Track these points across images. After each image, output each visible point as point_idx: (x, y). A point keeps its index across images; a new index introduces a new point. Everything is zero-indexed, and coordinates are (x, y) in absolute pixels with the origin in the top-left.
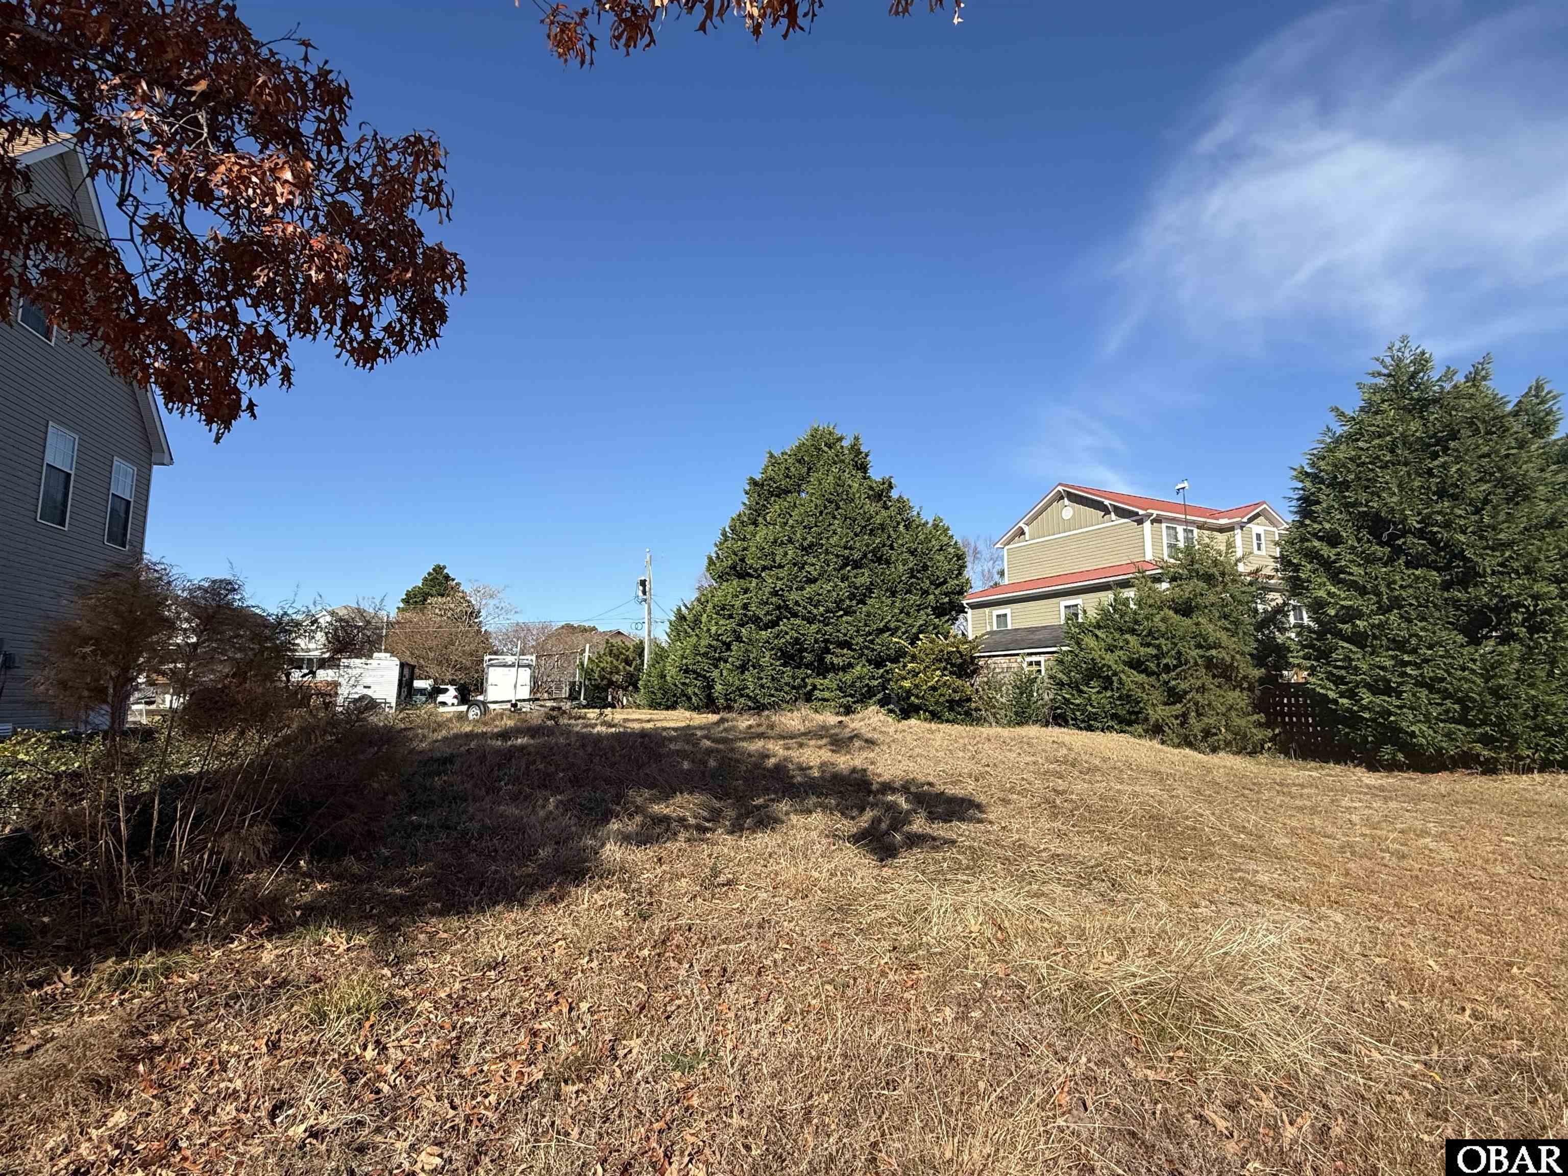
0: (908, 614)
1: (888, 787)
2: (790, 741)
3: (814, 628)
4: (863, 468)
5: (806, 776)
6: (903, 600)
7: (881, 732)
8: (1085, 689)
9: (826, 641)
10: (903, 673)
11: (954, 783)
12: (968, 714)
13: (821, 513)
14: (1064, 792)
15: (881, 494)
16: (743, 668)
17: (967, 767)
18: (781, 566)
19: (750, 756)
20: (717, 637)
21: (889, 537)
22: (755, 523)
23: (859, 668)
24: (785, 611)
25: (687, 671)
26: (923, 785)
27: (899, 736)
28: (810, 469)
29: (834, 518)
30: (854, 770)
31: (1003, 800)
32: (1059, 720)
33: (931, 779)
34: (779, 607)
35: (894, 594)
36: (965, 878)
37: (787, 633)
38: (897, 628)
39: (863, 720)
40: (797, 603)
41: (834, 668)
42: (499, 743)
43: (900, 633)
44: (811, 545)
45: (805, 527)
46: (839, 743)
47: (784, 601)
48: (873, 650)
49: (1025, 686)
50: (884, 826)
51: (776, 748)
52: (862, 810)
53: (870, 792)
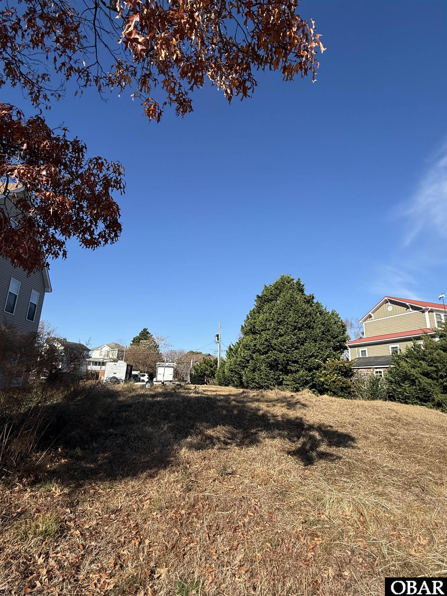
0: (322, 350)
1: (311, 427)
2: (269, 403)
3: (282, 355)
4: (302, 291)
5: (275, 420)
6: (320, 344)
7: (309, 401)
8: (403, 385)
9: (288, 360)
10: (321, 375)
11: (342, 427)
12: (349, 393)
13: (285, 308)
14: (395, 435)
15: (309, 301)
16: (254, 371)
17: (348, 419)
18: (269, 330)
19: (252, 409)
20: (244, 358)
21: (313, 318)
22: (259, 313)
23: (301, 372)
24: (270, 347)
25: (232, 371)
26: (327, 427)
27: (317, 403)
28: (280, 291)
29: (290, 310)
30: (297, 418)
31: (365, 437)
32: (391, 398)
33: (331, 424)
34: (268, 346)
35: (315, 341)
36: (345, 479)
37: (271, 357)
38: (317, 356)
39: (302, 395)
40: (275, 344)
41: (292, 372)
42: (151, 399)
43: (318, 358)
44: (281, 321)
45: (279, 314)
46: (291, 405)
47: (270, 344)
48: (307, 364)
49: (375, 382)
50: (308, 447)
51: (263, 406)
52: (299, 438)
53: (303, 429)
